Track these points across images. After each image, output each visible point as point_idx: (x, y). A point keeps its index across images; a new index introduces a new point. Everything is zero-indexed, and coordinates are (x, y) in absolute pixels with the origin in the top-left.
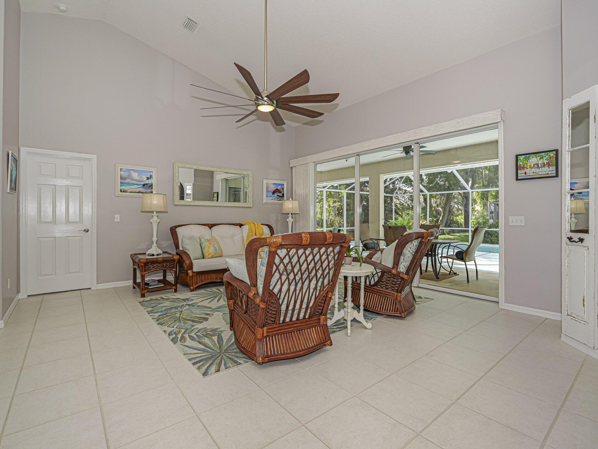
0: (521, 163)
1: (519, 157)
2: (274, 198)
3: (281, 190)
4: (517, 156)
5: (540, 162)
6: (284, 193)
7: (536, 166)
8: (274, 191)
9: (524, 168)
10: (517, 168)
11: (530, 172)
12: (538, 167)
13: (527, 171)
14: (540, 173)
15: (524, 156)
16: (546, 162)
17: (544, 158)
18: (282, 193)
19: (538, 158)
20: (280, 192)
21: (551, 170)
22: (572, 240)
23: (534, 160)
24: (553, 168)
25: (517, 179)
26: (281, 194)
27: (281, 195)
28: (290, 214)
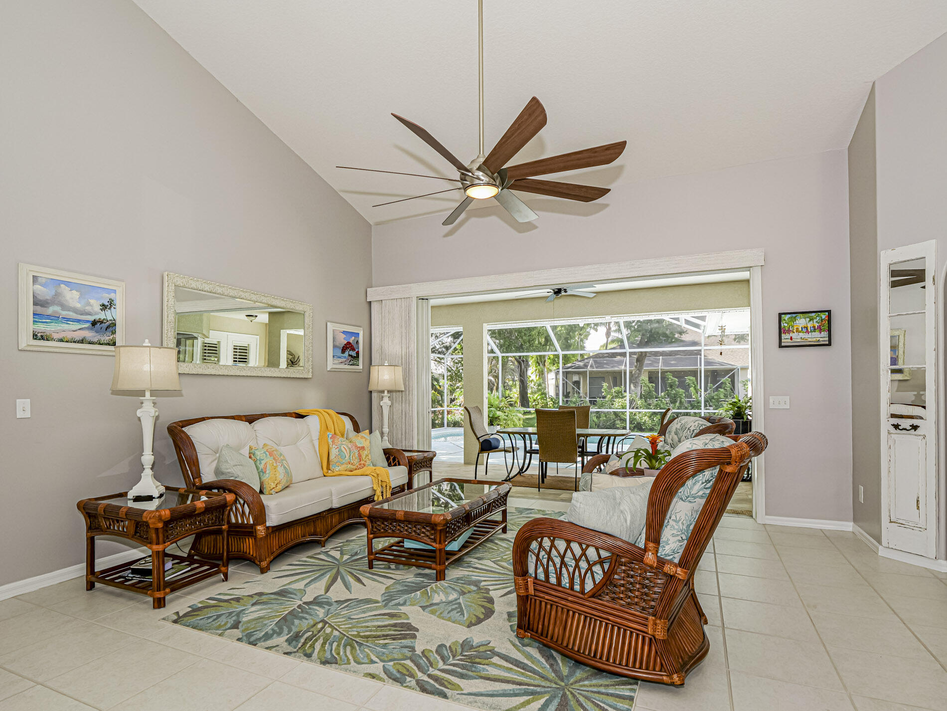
0: (786, 325)
1: (783, 316)
2: (344, 359)
3: (355, 346)
4: (780, 315)
5: (810, 325)
6: (358, 351)
7: (804, 330)
8: (344, 347)
9: (789, 331)
10: (781, 331)
11: (797, 337)
12: (807, 332)
13: (794, 335)
14: (810, 340)
15: (789, 316)
16: (816, 325)
17: (815, 321)
18: (357, 350)
19: (808, 319)
20: (353, 350)
21: (822, 337)
22: (900, 427)
23: (801, 322)
24: (825, 334)
25: (780, 346)
26: (355, 352)
27: (354, 354)
28: (386, 392)
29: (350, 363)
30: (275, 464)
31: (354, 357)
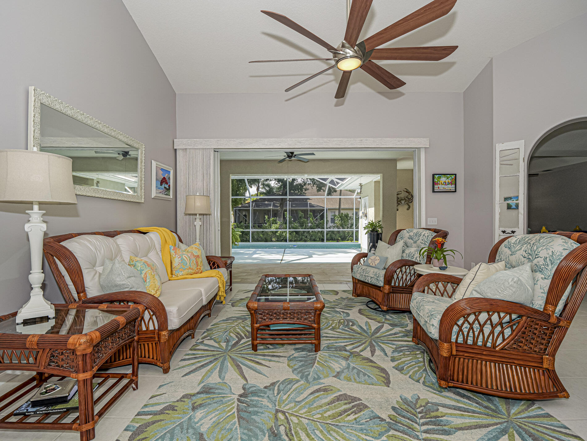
0: (436, 180)
1: (435, 175)
2: (162, 190)
3: (168, 181)
4: (434, 175)
5: (447, 181)
6: (170, 185)
7: (445, 184)
8: (161, 181)
9: (438, 184)
10: (434, 183)
11: (442, 187)
12: (446, 184)
13: (440, 186)
14: (447, 189)
15: (438, 176)
16: (450, 181)
17: (449, 179)
19: (446, 178)
20: (167, 183)
21: (451, 187)
23: (443, 179)
24: (454, 186)
25: (433, 192)
26: (168, 186)
27: (167, 186)
28: (198, 215)
29: (165, 194)
30: (153, 273)
31: (167, 189)
